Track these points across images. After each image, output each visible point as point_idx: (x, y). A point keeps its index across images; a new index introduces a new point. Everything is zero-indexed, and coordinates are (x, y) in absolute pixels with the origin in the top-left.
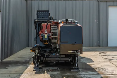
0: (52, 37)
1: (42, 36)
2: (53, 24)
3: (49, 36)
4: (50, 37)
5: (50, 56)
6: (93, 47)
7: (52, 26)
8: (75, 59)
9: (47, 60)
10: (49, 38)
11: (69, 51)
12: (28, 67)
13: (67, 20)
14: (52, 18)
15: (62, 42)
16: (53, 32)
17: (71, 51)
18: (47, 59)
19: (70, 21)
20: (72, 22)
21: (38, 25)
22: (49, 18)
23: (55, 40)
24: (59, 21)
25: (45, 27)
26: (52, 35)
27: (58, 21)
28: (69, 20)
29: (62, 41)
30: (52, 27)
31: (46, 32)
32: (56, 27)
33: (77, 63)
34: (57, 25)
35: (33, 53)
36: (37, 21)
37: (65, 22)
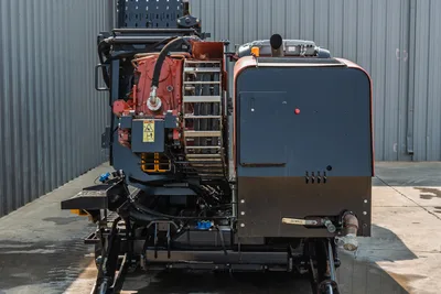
0: (189, 133)
1: (130, 131)
2: (197, 58)
3: (168, 131)
4: (177, 136)
5: (182, 239)
6: (383, 160)
7: (186, 69)
8: (325, 258)
9: (166, 259)
10: (169, 141)
11: (287, 221)
12: (67, 286)
13: (276, 41)
14: (197, 26)
15: (245, 166)
16: (192, 107)
17: (304, 222)
18: (163, 256)
19: (292, 49)
20: (304, 51)
21: (116, 64)
22: (180, 26)
23: (209, 151)
24: (242, 49)
25: (151, 75)
26: (190, 124)
27: (236, 48)
28: (290, 45)
29: (249, 162)
30: (191, 77)
31: (153, 103)
32: (212, 76)
33: (334, 284)
34: (221, 65)
35: (87, 219)
36: (111, 42)
37: (269, 50)
